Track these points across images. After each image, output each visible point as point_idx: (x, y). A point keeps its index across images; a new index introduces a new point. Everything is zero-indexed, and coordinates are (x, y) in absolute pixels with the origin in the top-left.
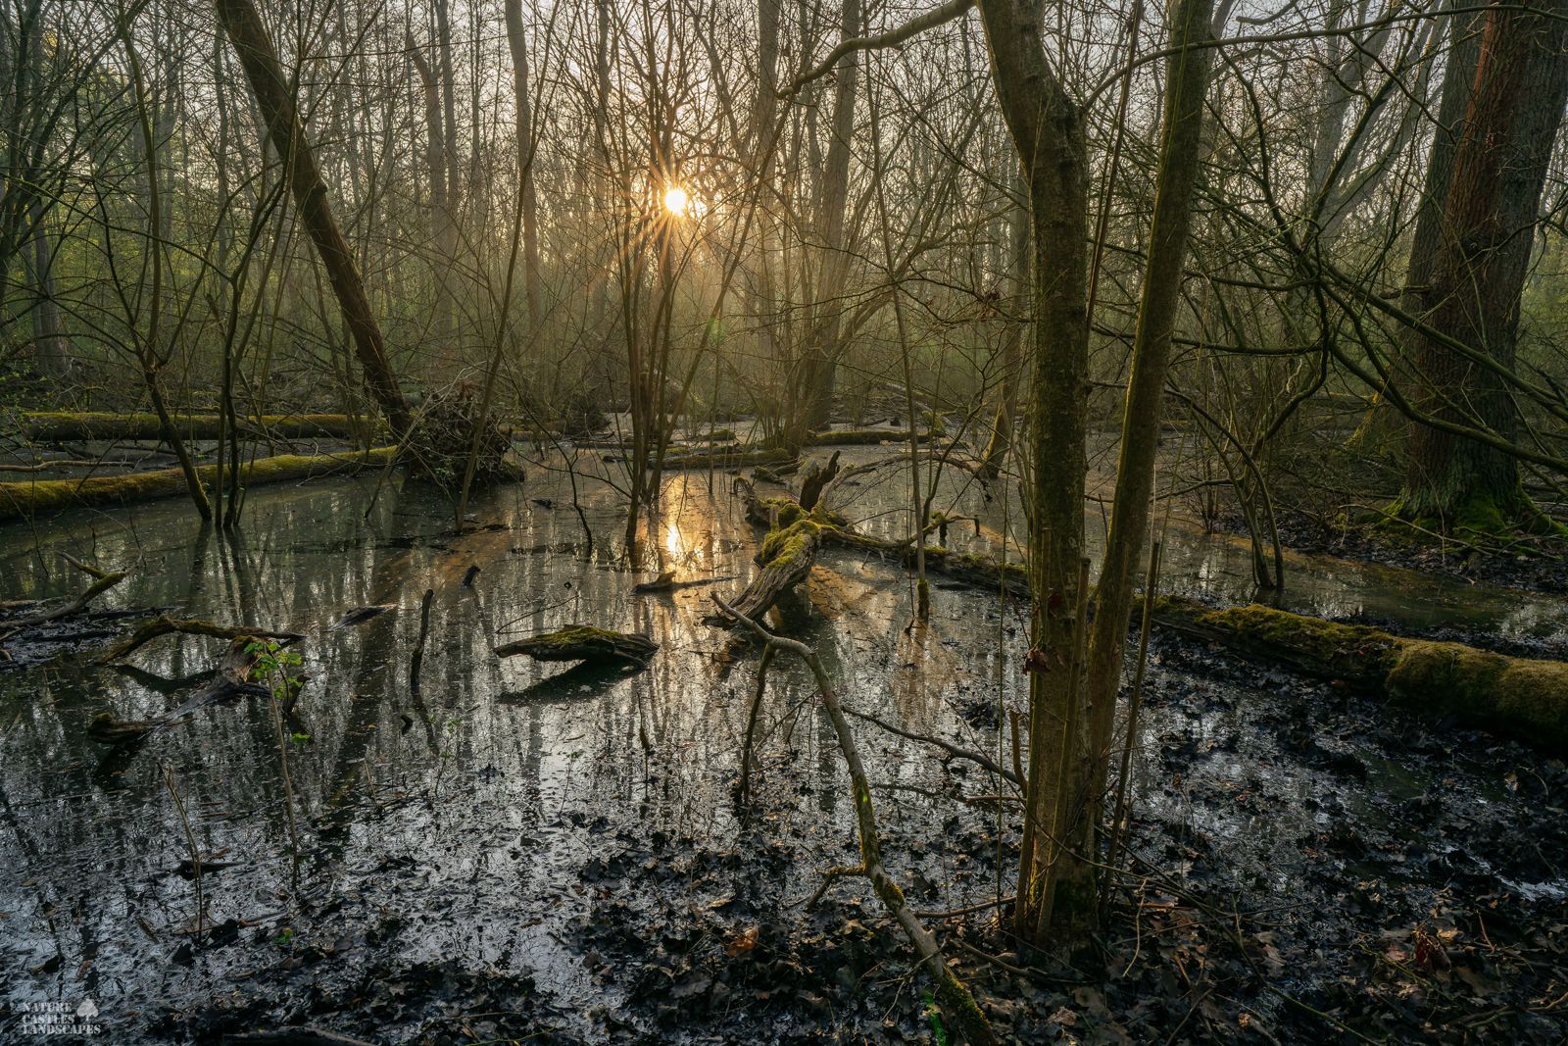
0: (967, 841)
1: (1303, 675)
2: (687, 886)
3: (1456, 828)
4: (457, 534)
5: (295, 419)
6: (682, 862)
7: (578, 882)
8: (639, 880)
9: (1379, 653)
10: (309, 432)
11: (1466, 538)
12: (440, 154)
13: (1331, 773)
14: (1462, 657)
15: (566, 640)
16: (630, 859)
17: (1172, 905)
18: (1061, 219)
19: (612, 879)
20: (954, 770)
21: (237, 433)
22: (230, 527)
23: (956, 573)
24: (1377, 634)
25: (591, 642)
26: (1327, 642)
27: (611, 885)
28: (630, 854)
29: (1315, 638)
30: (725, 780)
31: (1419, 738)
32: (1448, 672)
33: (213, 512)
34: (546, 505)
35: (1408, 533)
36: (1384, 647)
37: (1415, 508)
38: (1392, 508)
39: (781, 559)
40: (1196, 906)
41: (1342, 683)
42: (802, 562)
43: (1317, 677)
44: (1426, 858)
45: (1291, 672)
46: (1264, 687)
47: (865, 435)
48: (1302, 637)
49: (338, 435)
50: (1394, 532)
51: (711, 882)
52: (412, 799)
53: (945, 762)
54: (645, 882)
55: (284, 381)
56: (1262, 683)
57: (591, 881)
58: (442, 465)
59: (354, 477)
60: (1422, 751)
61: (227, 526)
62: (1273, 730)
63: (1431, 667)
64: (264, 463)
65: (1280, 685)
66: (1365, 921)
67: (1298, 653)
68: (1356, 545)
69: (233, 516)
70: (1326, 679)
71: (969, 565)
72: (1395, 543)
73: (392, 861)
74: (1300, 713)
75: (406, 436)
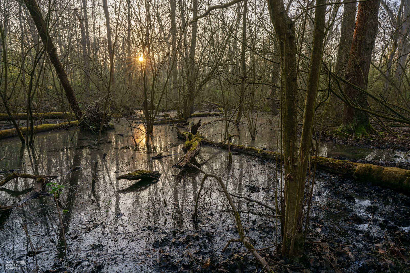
0: (260, 226)
1: (331, 173)
2: (185, 247)
3: (382, 213)
4: (98, 144)
5: (47, 114)
6: (183, 239)
7: (153, 248)
8: (171, 246)
9: (350, 167)
10: (52, 117)
11: (358, 136)
12: (85, 42)
13: (347, 200)
14: (372, 167)
15: (137, 174)
16: (167, 239)
17: (320, 241)
18: (290, 53)
19: (163, 246)
20: (251, 206)
21: (32, 118)
22: (31, 145)
23: (236, 150)
24: (349, 162)
25: (143, 174)
26: (336, 165)
27: (163, 248)
28: (167, 238)
29: (333, 164)
30: (189, 213)
31: (365, 189)
32: (369, 171)
33: (26, 141)
34: (122, 135)
35: (344, 135)
36: (352, 165)
37: (345, 129)
38: (339, 129)
39: (192, 149)
40: (326, 241)
41: (341, 175)
42: (198, 149)
43: (335, 174)
44: (378, 222)
45: (328, 173)
46: (322, 177)
47: (203, 114)
48: (330, 164)
49: (60, 118)
50: (340, 135)
51: (192, 245)
52: (98, 225)
53: (247, 204)
54: (173, 247)
55: (42, 104)
56: (321, 176)
57: (157, 247)
58: (92, 125)
59: (66, 129)
60: (367, 193)
61: (30, 145)
62: (329, 189)
63: (365, 170)
64: (39, 126)
65: (326, 177)
66: (370, 242)
67: (329, 168)
68: (332, 139)
69: (32, 142)
70: (337, 174)
71: (239, 148)
72: (341, 138)
73: (95, 246)
74: (334, 184)
75: (82, 118)
